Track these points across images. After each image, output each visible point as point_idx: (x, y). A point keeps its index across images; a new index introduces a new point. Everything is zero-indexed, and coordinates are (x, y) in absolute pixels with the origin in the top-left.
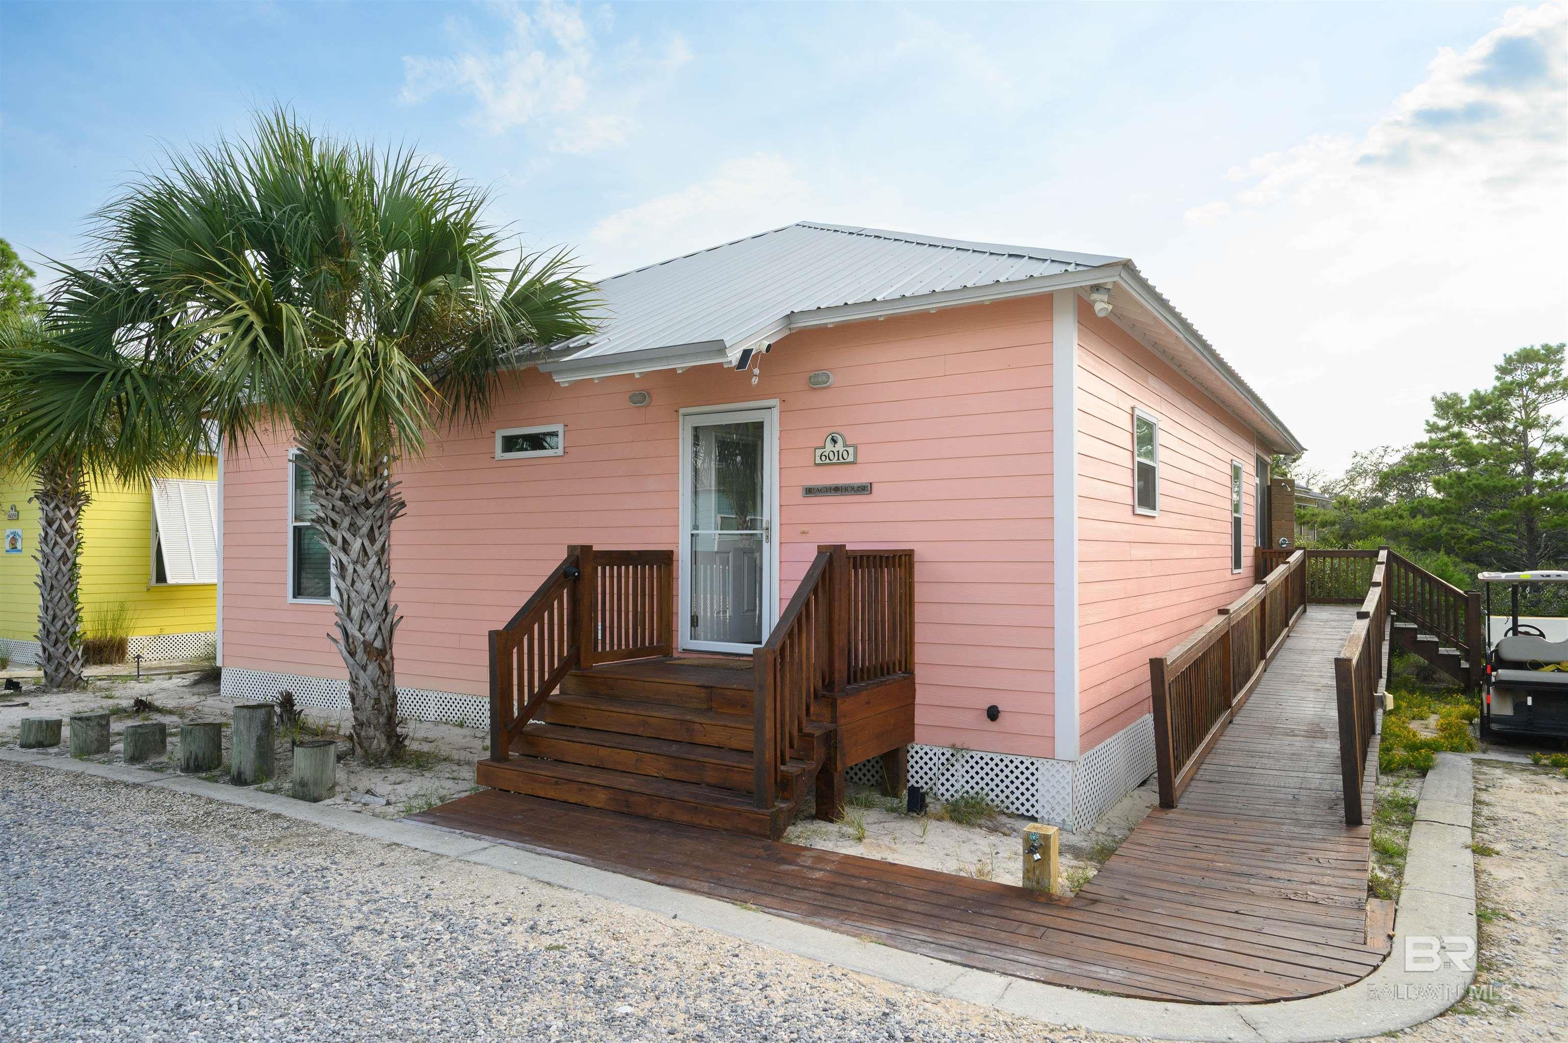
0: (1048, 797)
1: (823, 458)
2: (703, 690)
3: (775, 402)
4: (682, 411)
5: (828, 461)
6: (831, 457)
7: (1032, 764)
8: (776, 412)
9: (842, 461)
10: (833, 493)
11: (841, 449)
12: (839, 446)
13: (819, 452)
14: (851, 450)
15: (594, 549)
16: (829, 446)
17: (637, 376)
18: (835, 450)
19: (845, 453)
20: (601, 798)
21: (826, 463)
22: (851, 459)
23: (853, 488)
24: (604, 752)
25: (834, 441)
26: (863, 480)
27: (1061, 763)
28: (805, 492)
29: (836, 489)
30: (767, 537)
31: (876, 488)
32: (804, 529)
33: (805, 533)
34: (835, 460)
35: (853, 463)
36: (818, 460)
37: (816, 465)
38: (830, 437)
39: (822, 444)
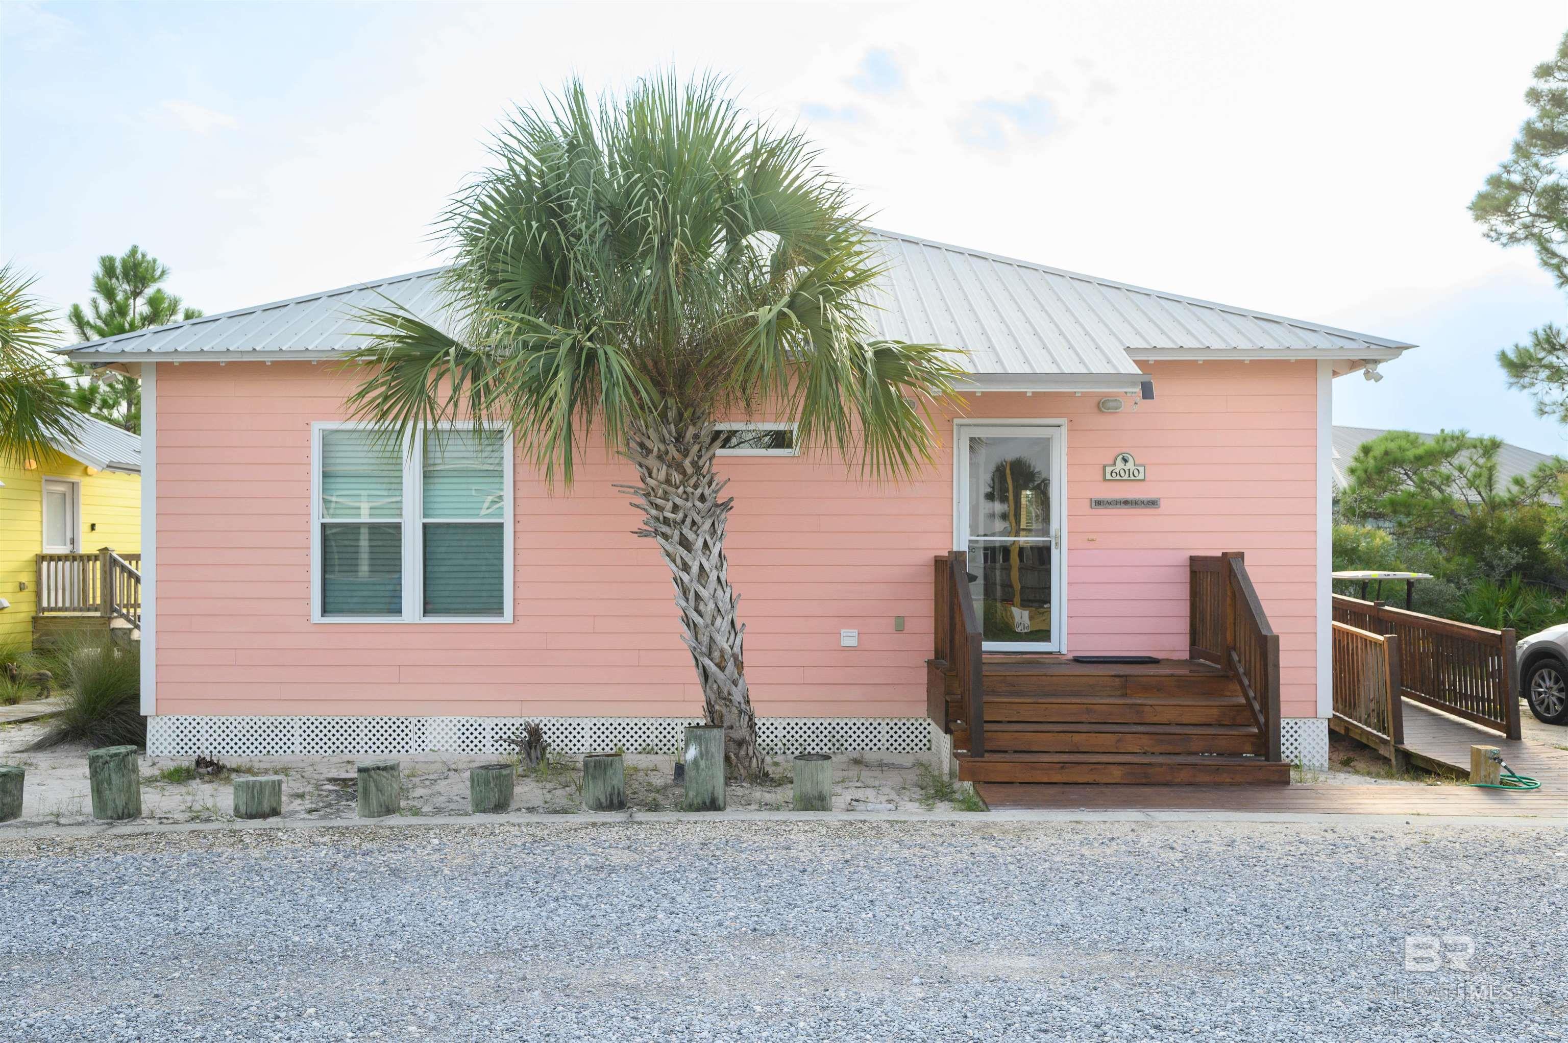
0: (1309, 748)
1: (1114, 475)
2: (1117, 680)
3: (1063, 421)
4: (957, 422)
5: (1118, 477)
6: (1122, 473)
7: (1296, 723)
8: (1064, 430)
9: (1132, 477)
10: (1123, 505)
11: (1132, 468)
12: (1130, 465)
14: (1141, 469)
16: (1120, 464)
17: (1028, 394)
18: (1126, 468)
19: (1136, 472)
20: (1117, 774)
21: (1118, 478)
22: (1141, 477)
23: (1143, 502)
24: (1077, 738)
25: (1125, 461)
26: (1152, 496)
27: (1320, 720)
28: (1093, 504)
29: (1126, 502)
30: (1056, 544)
31: (1163, 503)
32: (1091, 536)
33: (1093, 540)
34: (1126, 477)
35: (1144, 480)
36: (1108, 477)
37: (1105, 480)
38: (1121, 457)
39: (1111, 462)
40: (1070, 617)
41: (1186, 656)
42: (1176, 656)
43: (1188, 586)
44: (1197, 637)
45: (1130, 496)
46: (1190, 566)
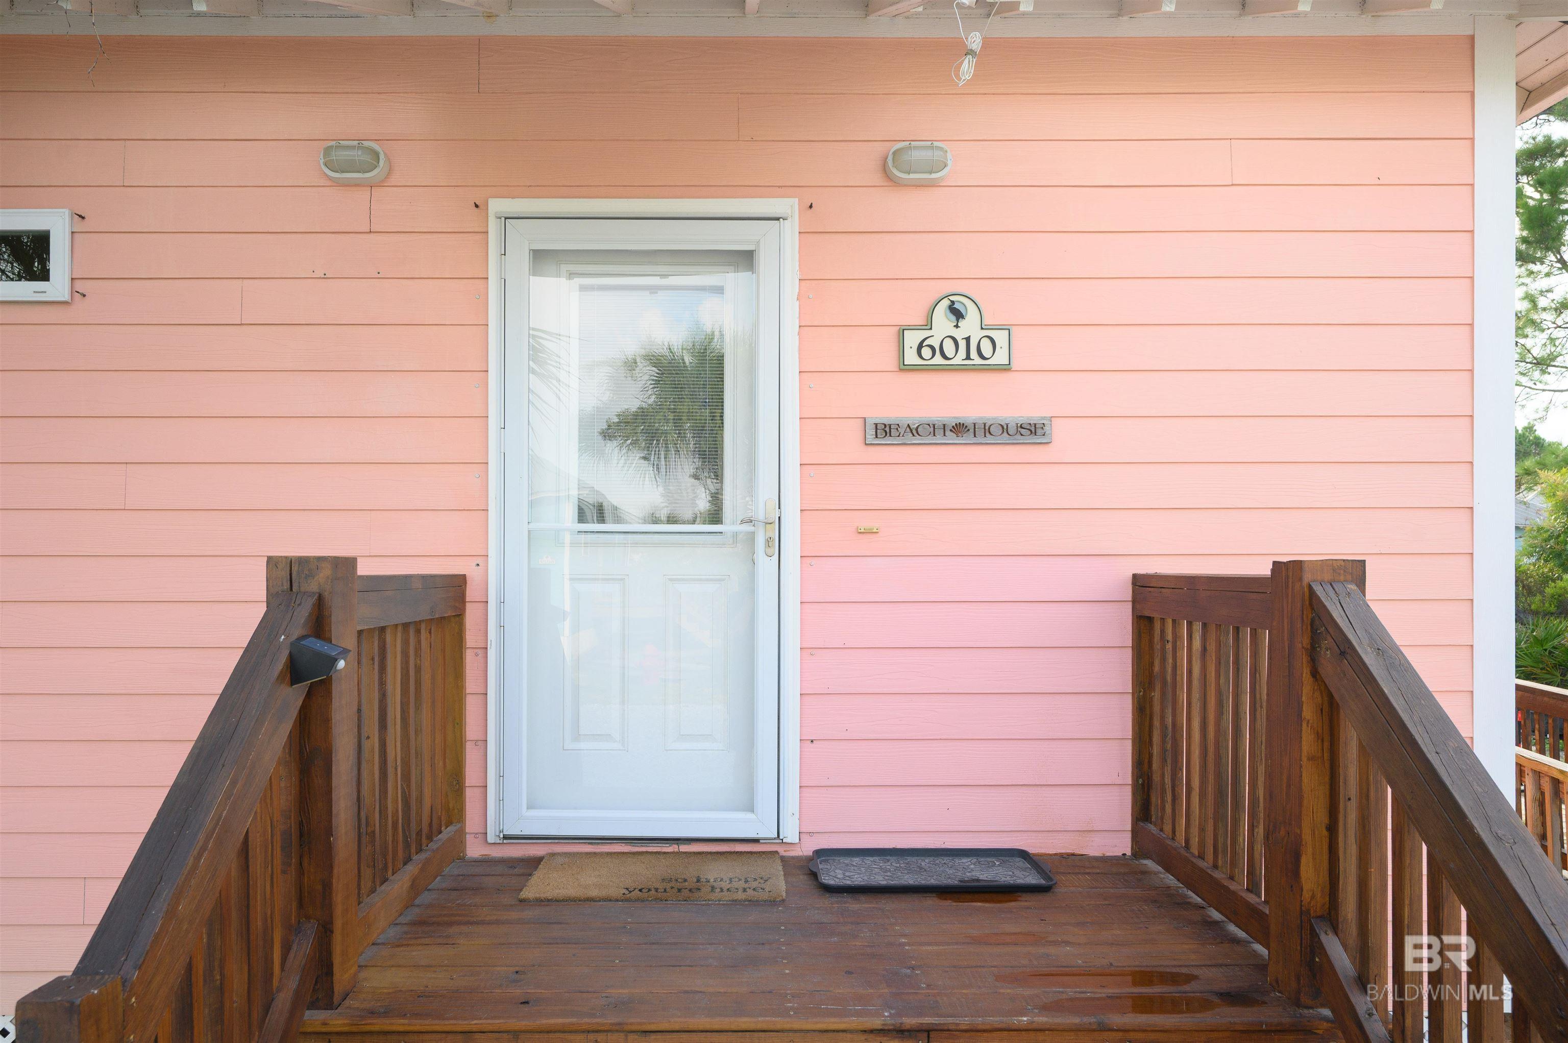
1: (926, 352)
3: (787, 205)
4: (497, 206)
6: (949, 348)
8: (790, 230)
9: (977, 361)
10: (951, 437)
11: (976, 335)
12: (970, 327)
13: (912, 339)
14: (1001, 337)
15: (363, 569)
16: (943, 324)
18: (959, 335)
19: (986, 345)
21: (937, 363)
22: (1000, 358)
23: (1004, 428)
25: (957, 314)
26: (1029, 410)
28: (871, 432)
29: (959, 429)
30: (769, 541)
31: (1059, 431)
32: (867, 521)
33: (870, 532)
34: (959, 359)
35: (1005, 368)
36: (911, 358)
37: (904, 368)
38: (945, 303)
39: (920, 321)
40: (807, 741)
41: (1121, 845)
42: (1095, 847)
43: (1128, 655)
44: (1155, 799)
45: (970, 413)
46: (1134, 601)
